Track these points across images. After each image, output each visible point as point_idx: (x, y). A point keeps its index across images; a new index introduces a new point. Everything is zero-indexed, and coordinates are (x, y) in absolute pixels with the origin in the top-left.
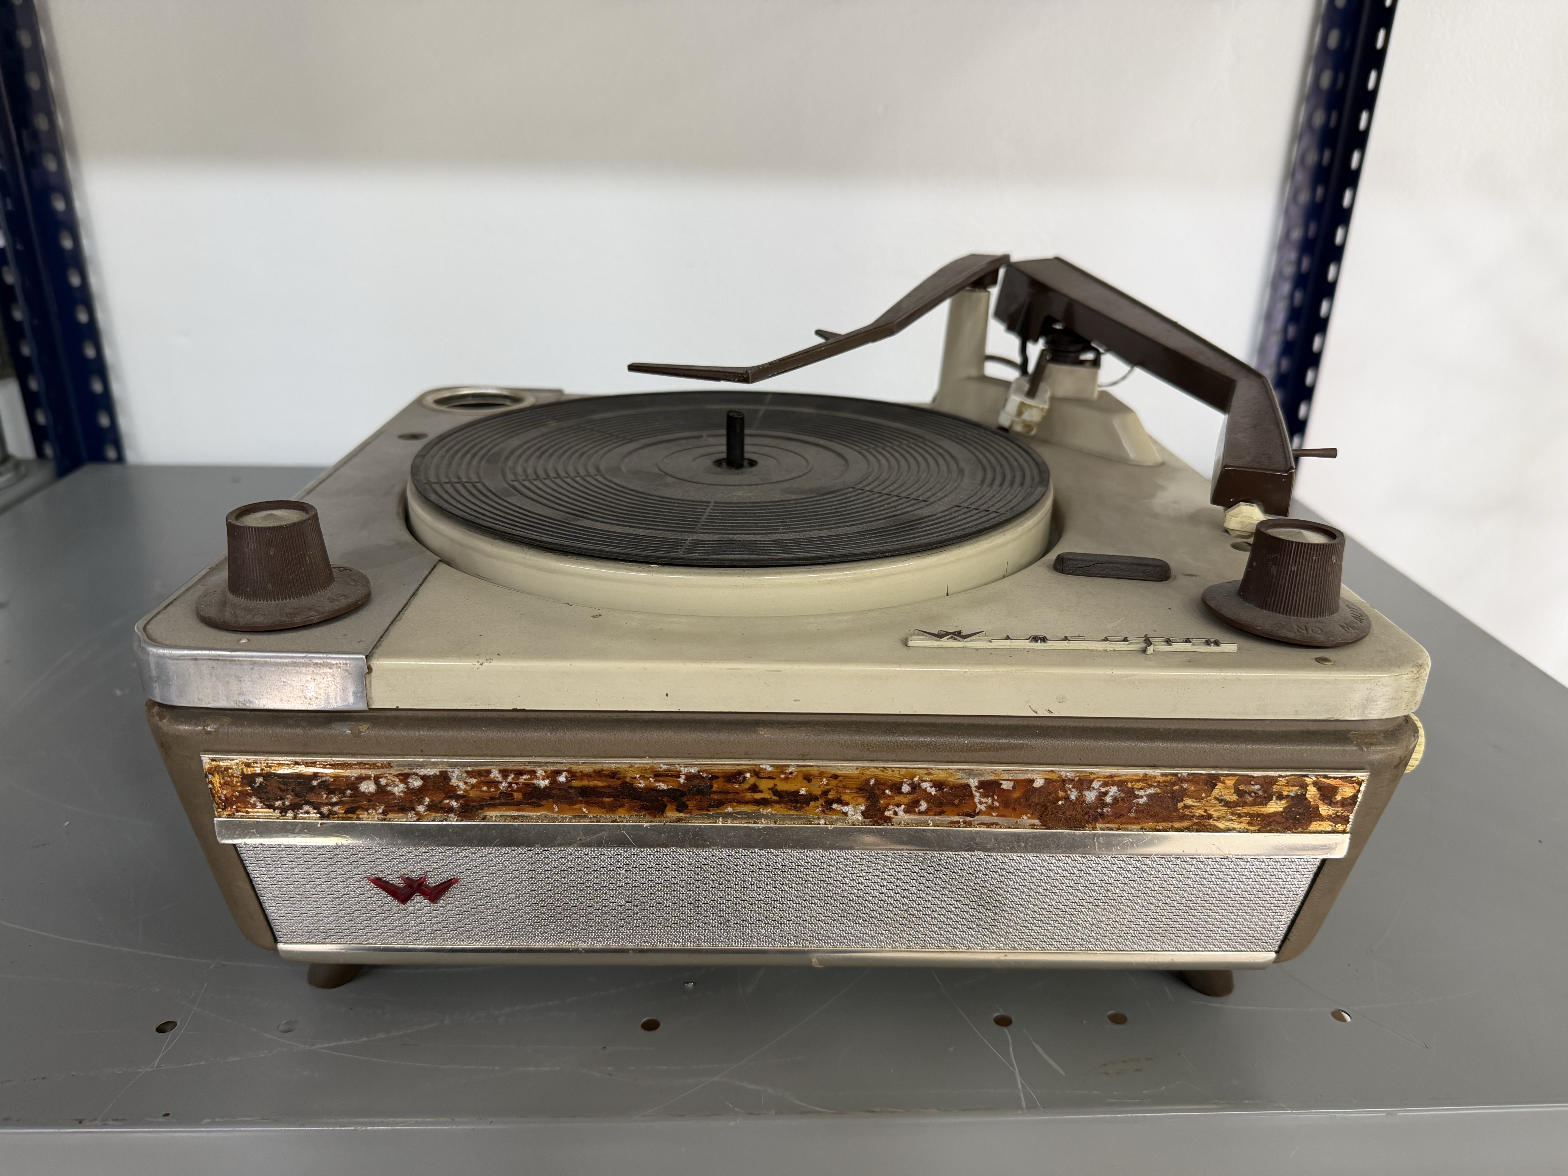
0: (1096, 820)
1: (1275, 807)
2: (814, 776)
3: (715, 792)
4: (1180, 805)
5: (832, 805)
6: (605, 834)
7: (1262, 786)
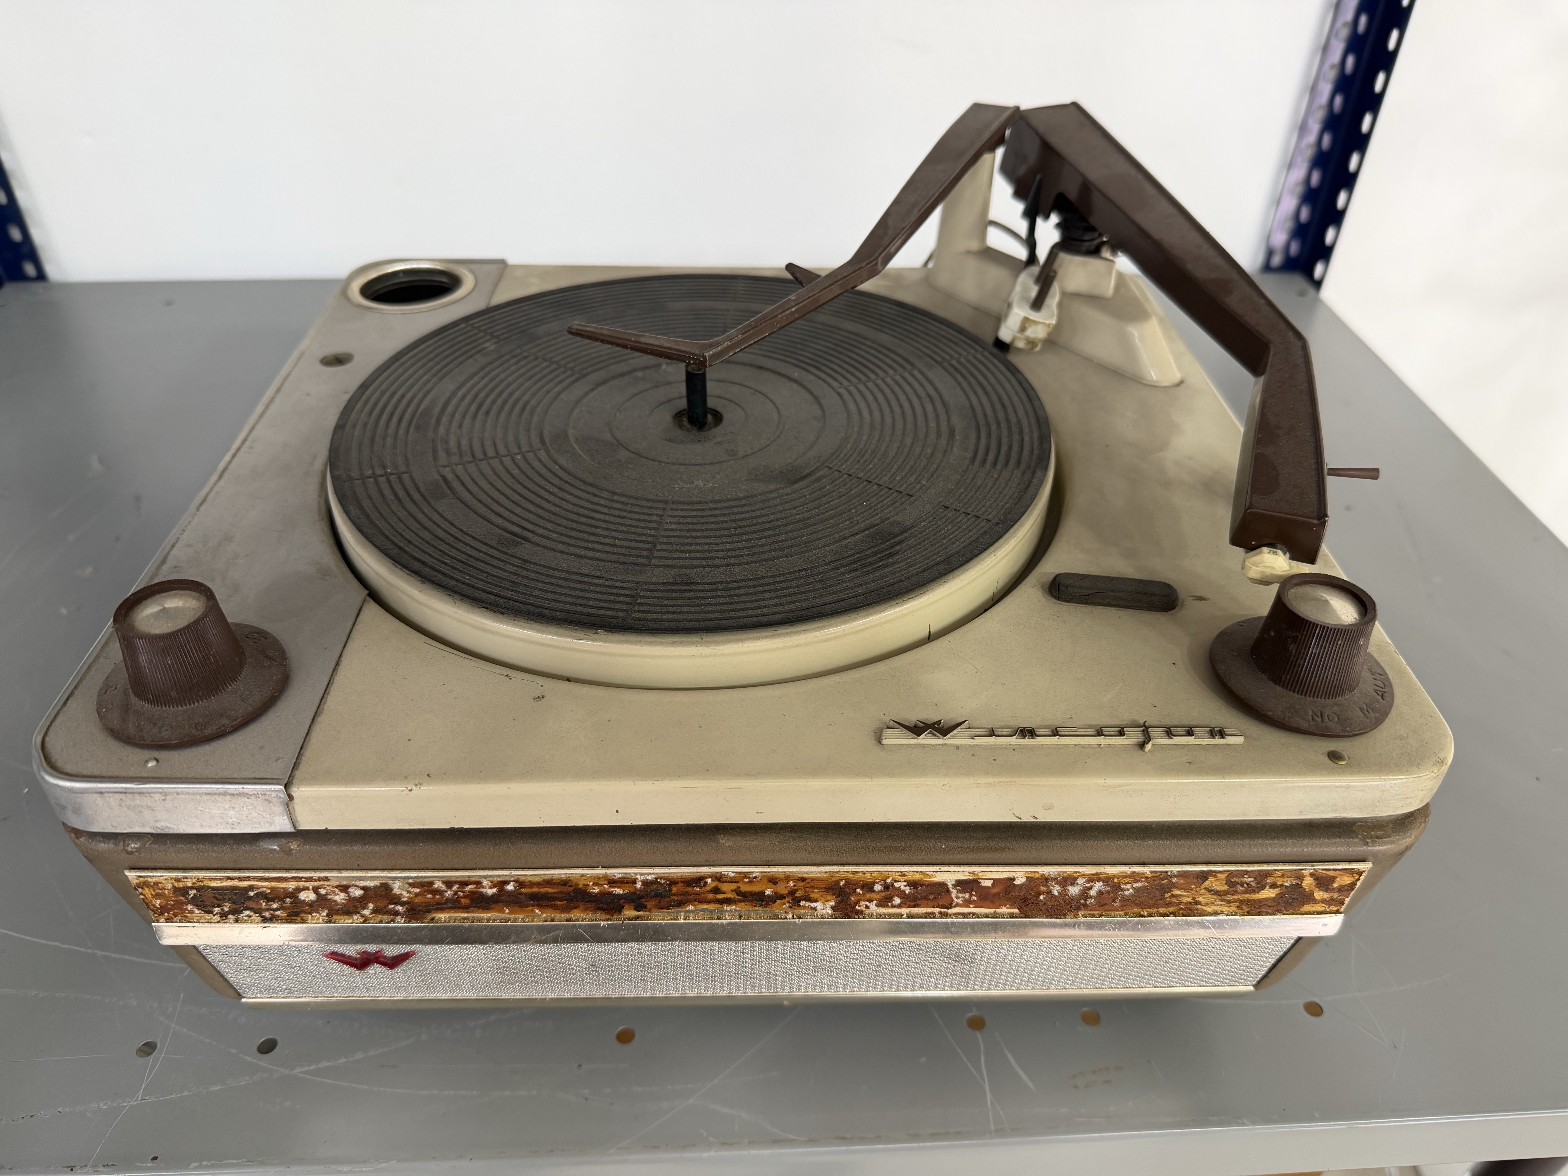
0: (1078, 909)
1: (1268, 893)
2: (780, 880)
3: (674, 895)
4: (1167, 895)
5: (800, 901)
6: (560, 933)
7: (1256, 879)
